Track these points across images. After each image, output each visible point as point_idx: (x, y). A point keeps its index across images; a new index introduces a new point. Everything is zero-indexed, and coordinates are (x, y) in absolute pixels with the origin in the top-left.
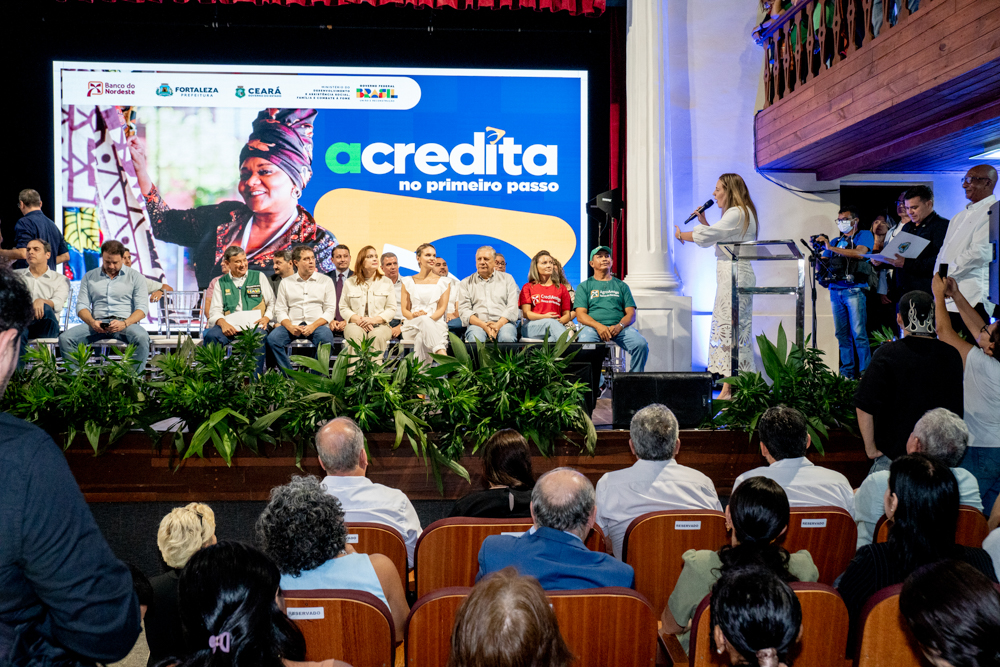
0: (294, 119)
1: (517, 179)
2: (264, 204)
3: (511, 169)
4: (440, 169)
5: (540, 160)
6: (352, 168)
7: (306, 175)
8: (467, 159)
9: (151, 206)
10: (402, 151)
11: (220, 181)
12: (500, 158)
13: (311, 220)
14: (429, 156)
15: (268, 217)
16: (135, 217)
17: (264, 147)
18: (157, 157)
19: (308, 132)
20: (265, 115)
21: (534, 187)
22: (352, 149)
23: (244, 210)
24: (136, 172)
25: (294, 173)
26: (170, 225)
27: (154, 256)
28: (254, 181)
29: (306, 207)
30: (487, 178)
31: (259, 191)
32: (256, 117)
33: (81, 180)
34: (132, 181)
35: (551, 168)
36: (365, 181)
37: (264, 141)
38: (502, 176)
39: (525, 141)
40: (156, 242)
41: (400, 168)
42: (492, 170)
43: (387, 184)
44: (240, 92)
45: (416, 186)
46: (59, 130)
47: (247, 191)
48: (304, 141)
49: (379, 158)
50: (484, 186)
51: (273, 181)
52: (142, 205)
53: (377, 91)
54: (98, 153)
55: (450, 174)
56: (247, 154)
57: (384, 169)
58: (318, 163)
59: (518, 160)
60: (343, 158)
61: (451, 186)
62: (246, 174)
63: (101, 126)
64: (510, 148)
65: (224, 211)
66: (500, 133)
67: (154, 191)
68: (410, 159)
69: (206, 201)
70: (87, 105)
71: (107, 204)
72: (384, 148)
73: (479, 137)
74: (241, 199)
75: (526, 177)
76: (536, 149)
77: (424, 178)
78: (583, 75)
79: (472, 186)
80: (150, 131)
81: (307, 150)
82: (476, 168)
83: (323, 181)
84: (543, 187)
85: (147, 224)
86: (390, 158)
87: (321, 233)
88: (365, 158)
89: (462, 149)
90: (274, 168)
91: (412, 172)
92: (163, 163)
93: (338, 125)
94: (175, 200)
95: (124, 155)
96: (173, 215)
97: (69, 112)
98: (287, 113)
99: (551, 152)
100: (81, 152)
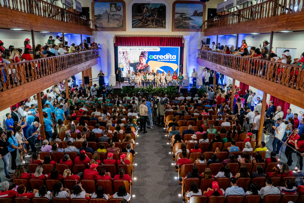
0: (145, 52)
1: (171, 59)
2: (142, 62)
3: (171, 58)
4: (162, 58)
5: (174, 57)
6: (152, 58)
7: (147, 59)
8: (165, 57)
9: (129, 63)
10: (158, 56)
11: (137, 60)
12: (169, 57)
13: (147, 64)
14: (161, 57)
15: (142, 64)
16: (127, 64)
17: (142, 56)
18: (130, 57)
19: (147, 54)
20: (142, 52)
21: (173, 60)
22: (152, 56)
23: (140, 63)
24: (127, 59)
25: (145, 59)
26: (131, 65)
27: (130, 68)
28: (141, 60)
29: (147, 63)
30: (168, 59)
31: (141, 61)
32: (141, 52)
33: (121, 60)
34: (127, 60)
35: (175, 58)
36: (153, 60)
37: (142, 55)
38: (169, 59)
39: (172, 55)
40: (130, 67)
41: (158, 58)
42: (168, 58)
43: (156, 60)
44: (139, 49)
45: (159, 60)
46: (119, 54)
47: (140, 61)
48: (147, 55)
49: (155, 57)
50: (167, 60)
51: (143, 60)
52: (128, 63)
53: (155, 49)
54: (123, 57)
55: (163, 59)
56: (140, 57)
57: (156, 58)
58: (148, 58)
59: (171, 57)
60: (151, 57)
61: (163, 60)
62: (140, 59)
63: (123, 54)
64: (170, 56)
65: (137, 63)
66: (169, 54)
67: (129, 61)
68: (159, 57)
69: (135, 62)
70: (122, 51)
71: (124, 62)
72: (156, 56)
73: (167, 54)
74: (139, 62)
75: (172, 59)
76: (173, 56)
77: (160, 59)
78: (179, 47)
79: (166, 60)
80: (129, 54)
81: (147, 56)
82: (166, 58)
83: (149, 60)
84: (174, 60)
85: (129, 65)
86: (157, 57)
87: (148, 66)
88: (153, 57)
89: (165, 56)
90: (143, 58)
91: (159, 59)
92: (130, 58)
93: (151, 53)
94: (132, 62)
95: (126, 57)
96: (131, 64)
97: (120, 52)
98: (144, 52)
99: (175, 56)
100: (121, 57)
